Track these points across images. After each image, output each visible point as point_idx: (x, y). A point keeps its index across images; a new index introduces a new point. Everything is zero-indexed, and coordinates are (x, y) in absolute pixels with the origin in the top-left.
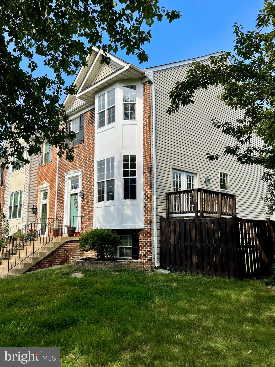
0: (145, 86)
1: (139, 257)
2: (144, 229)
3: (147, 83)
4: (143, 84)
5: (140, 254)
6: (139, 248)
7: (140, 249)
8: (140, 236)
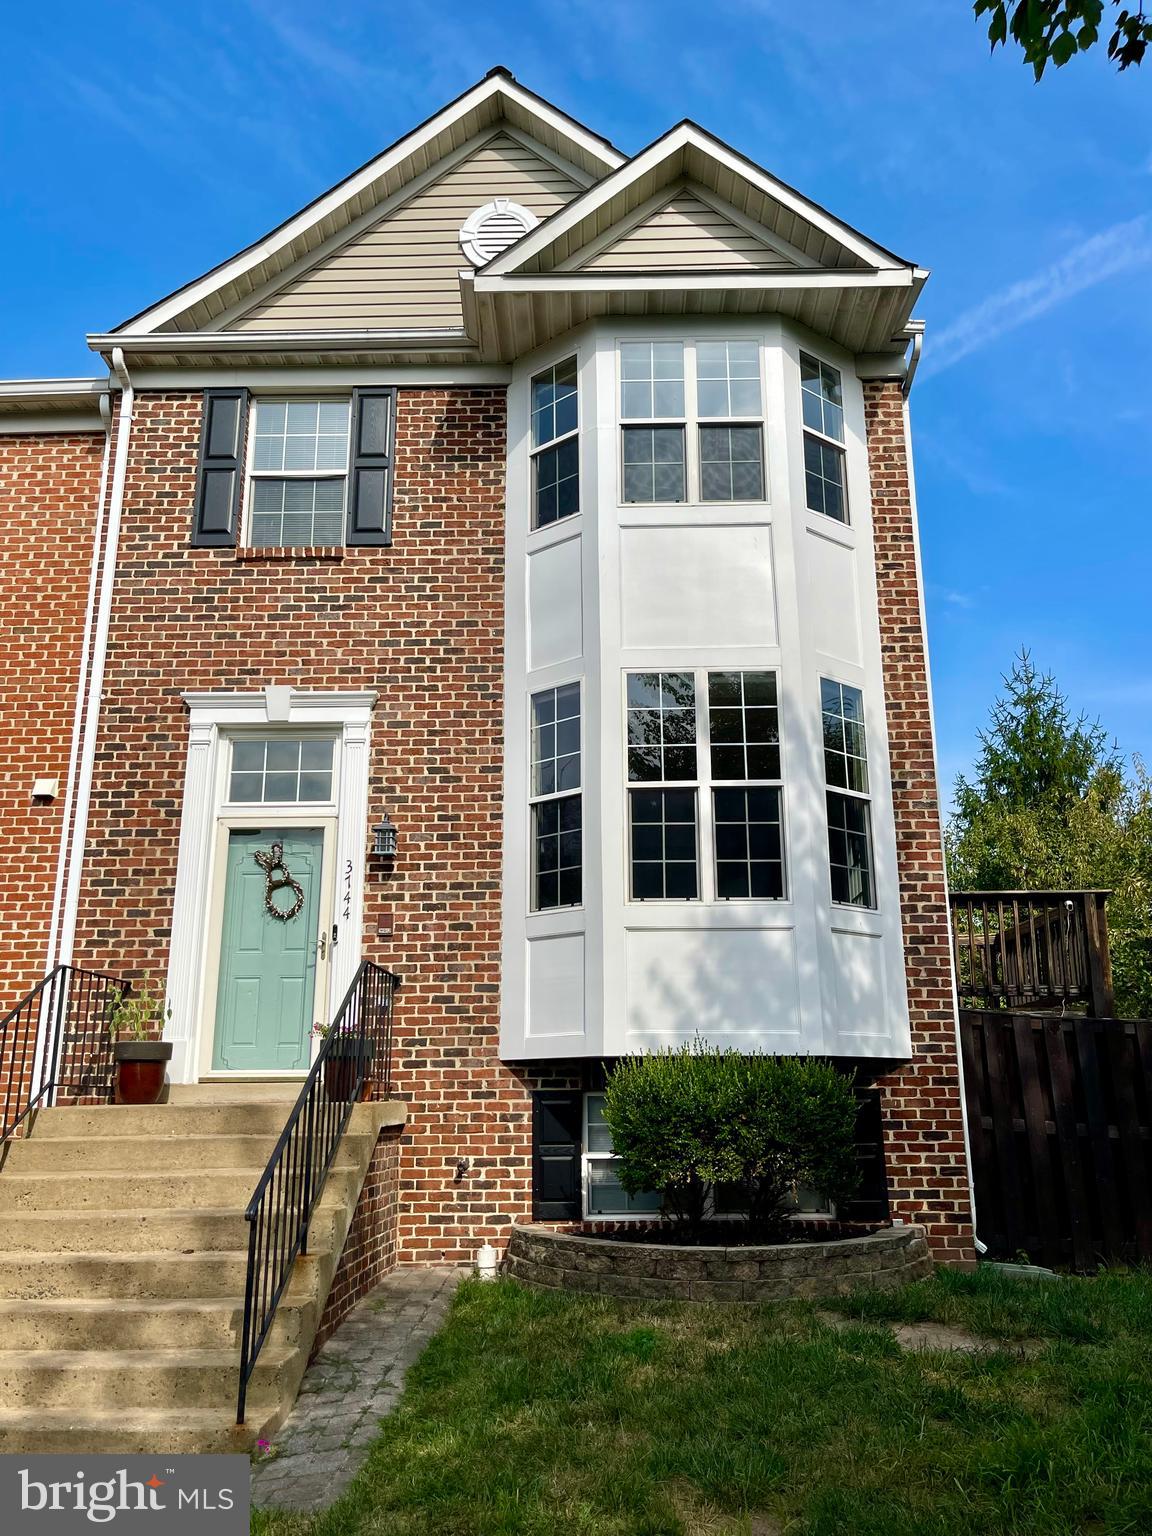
0: (878, 395)
1: (888, 1206)
2: (916, 1060)
3: (891, 385)
4: (865, 381)
5: (896, 1188)
6: (884, 1160)
7: (894, 1163)
8: (889, 1096)
